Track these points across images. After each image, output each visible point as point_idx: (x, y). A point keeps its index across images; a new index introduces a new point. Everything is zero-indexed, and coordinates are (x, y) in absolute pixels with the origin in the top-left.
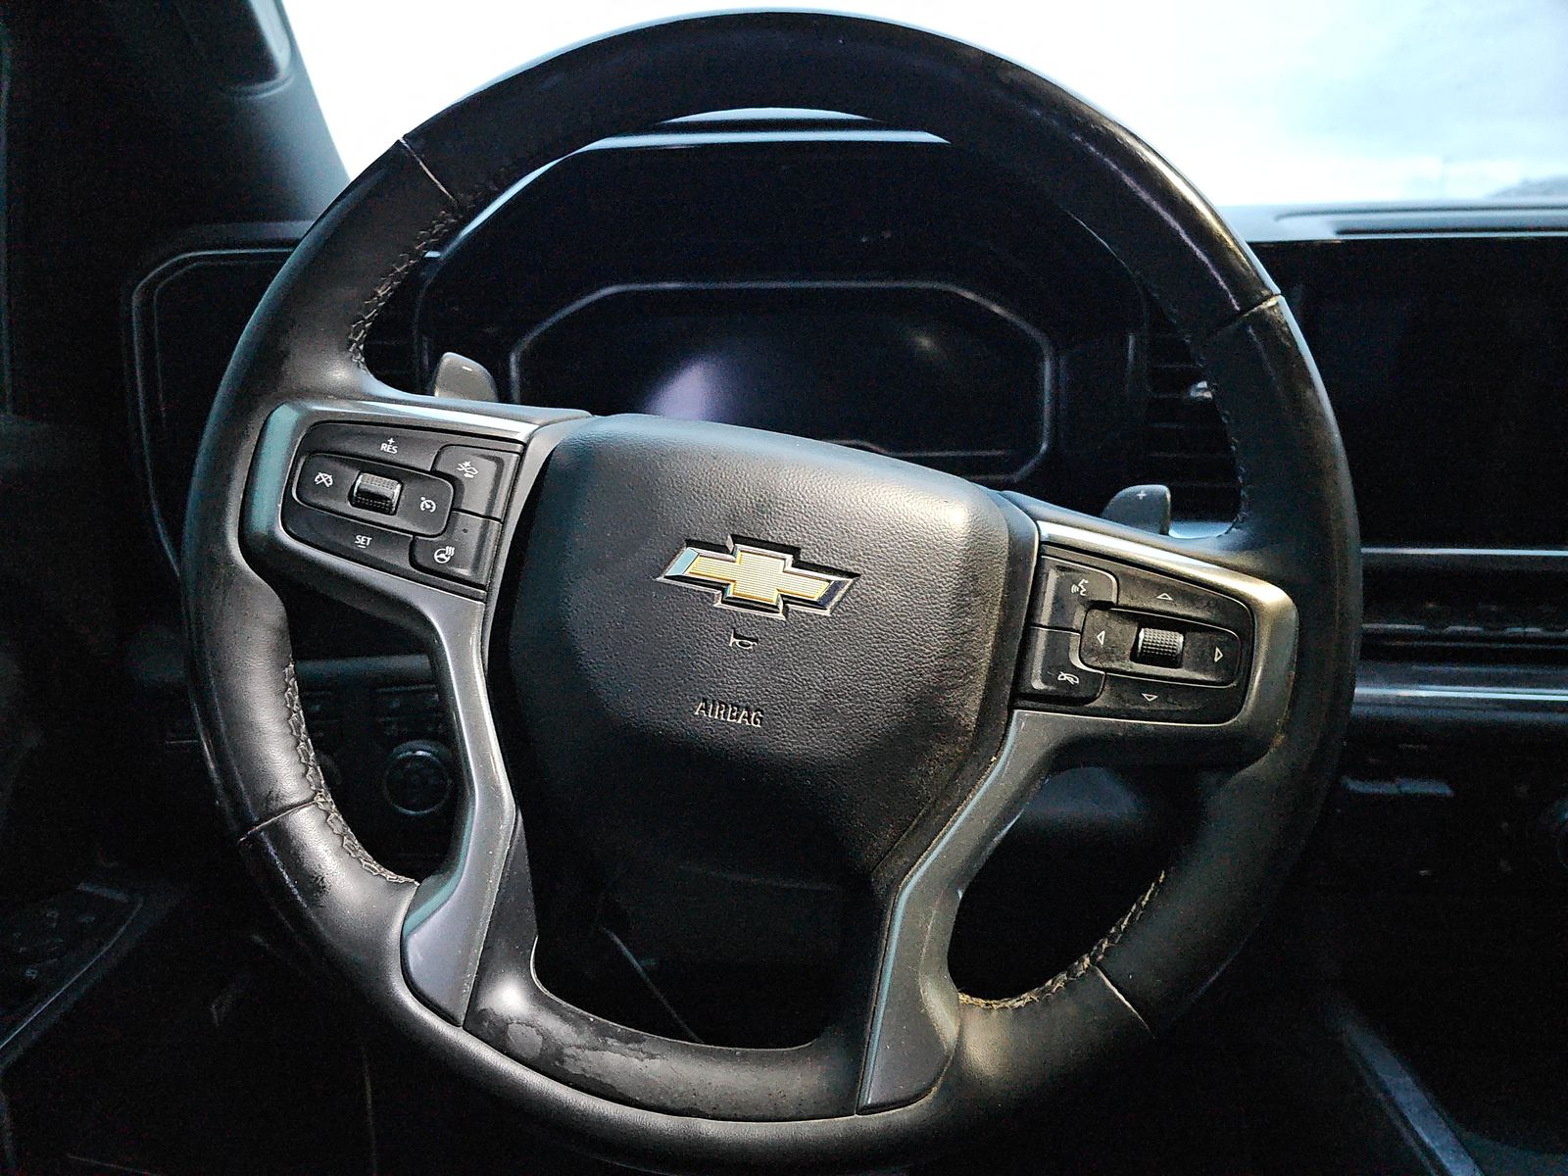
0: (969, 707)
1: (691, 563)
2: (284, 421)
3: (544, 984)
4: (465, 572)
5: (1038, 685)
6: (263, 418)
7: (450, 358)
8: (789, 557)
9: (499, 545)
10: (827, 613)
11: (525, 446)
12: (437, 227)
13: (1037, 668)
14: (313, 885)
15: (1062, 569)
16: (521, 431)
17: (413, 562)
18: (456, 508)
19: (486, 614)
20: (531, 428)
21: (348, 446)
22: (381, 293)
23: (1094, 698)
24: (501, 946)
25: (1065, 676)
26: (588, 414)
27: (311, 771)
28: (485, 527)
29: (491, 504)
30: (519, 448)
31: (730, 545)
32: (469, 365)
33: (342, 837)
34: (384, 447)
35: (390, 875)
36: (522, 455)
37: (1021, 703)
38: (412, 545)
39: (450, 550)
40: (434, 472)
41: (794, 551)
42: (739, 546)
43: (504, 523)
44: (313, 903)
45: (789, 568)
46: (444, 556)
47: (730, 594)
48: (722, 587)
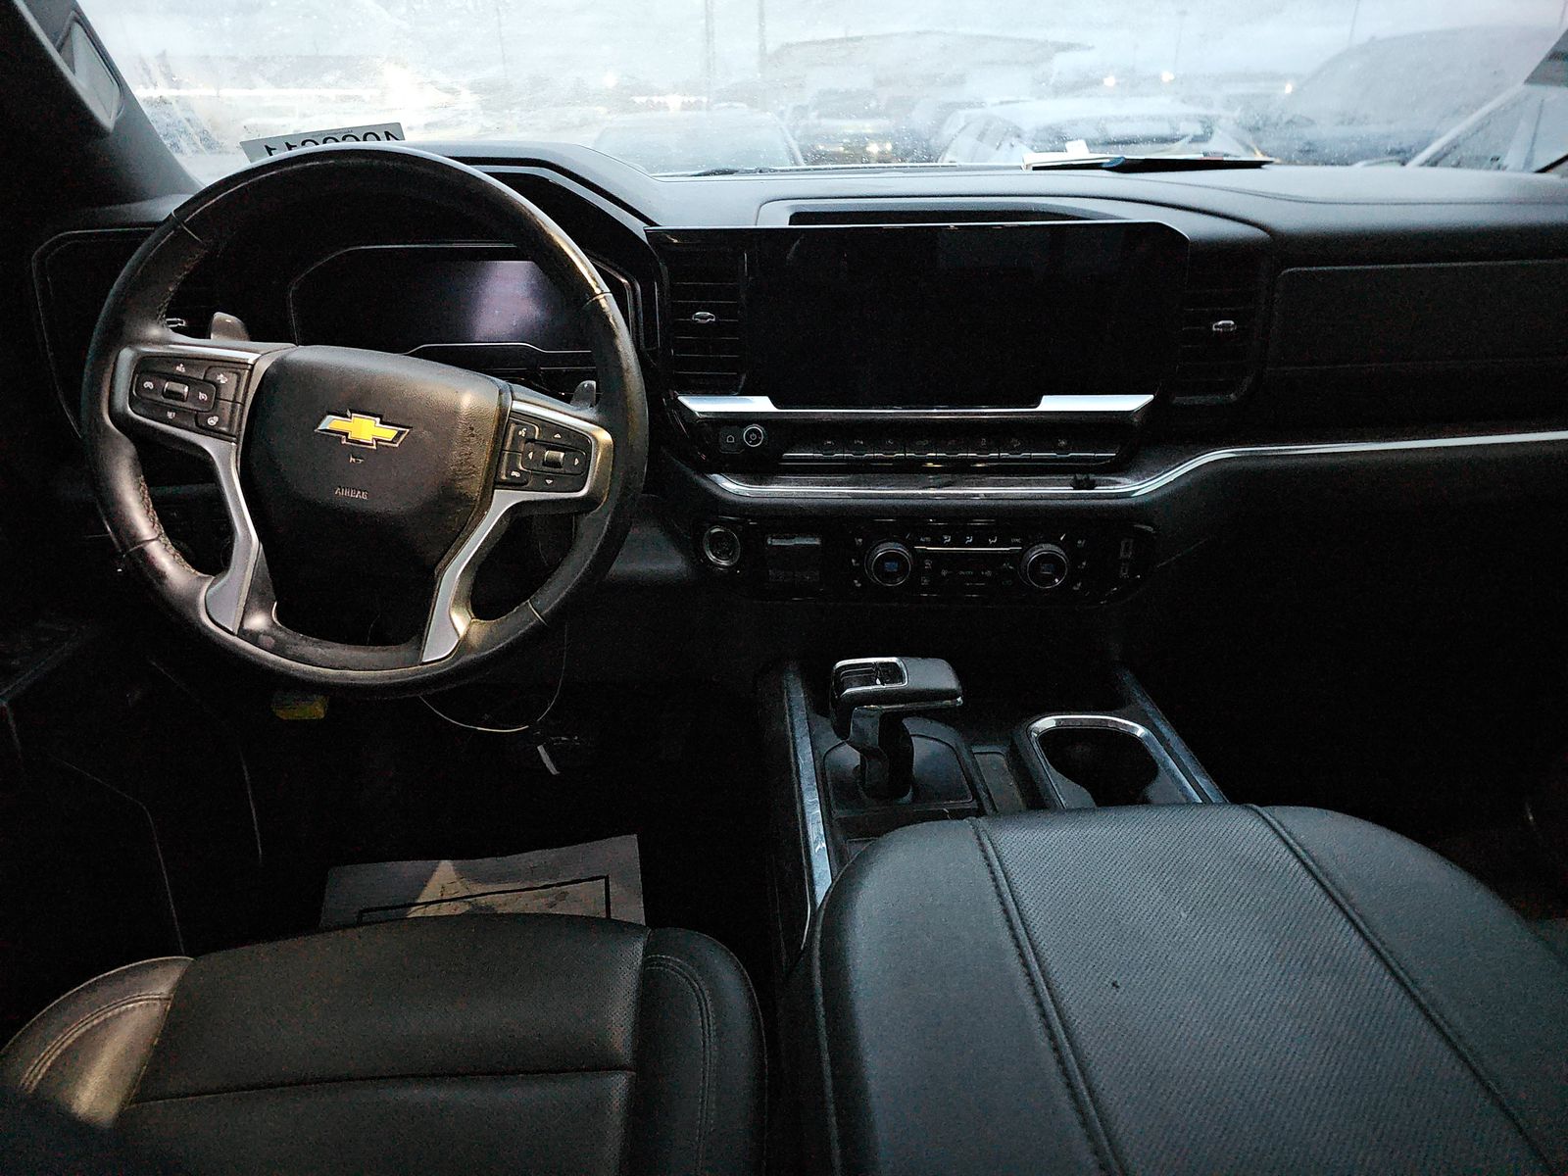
0: (474, 488)
1: (332, 423)
2: (126, 355)
3: (278, 620)
4: (224, 429)
5: (504, 477)
6: (115, 356)
7: (218, 315)
8: (378, 419)
9: (241, 417)
10: (397, 445)
11: (253, 366)
12: (197, 256)
13: (504, 471)
14: (161, 576)
15: (517, 423)
16: (251, 358)
17: (197, 424)
18: (217, 398)
19: (238, 449)
20: (257, 356)
21: (158, 368)
22: (171, 289)
23: (526, 483)
24: (255, 602)
25: (514, 473)
26: (293, 345)
27: (156, 525)
28: (233, 407)
29: (235, 397)
30: (249, 367)
31: (349, 413)
32: (230, 319)
33: (174, 555)
34: (178, 368)
35: (199, 574)
36: (251, 371)
37: (499, 486)
38: (196, 417)
39: (216, 418)
40: (204, 380)
41: (380, 416)
42: (353, 415)
43: (243, 405)
44: (161, 583)
45: (378, 424)
46: (212, 421)
47: (349, 437)
48: (346, 434)
